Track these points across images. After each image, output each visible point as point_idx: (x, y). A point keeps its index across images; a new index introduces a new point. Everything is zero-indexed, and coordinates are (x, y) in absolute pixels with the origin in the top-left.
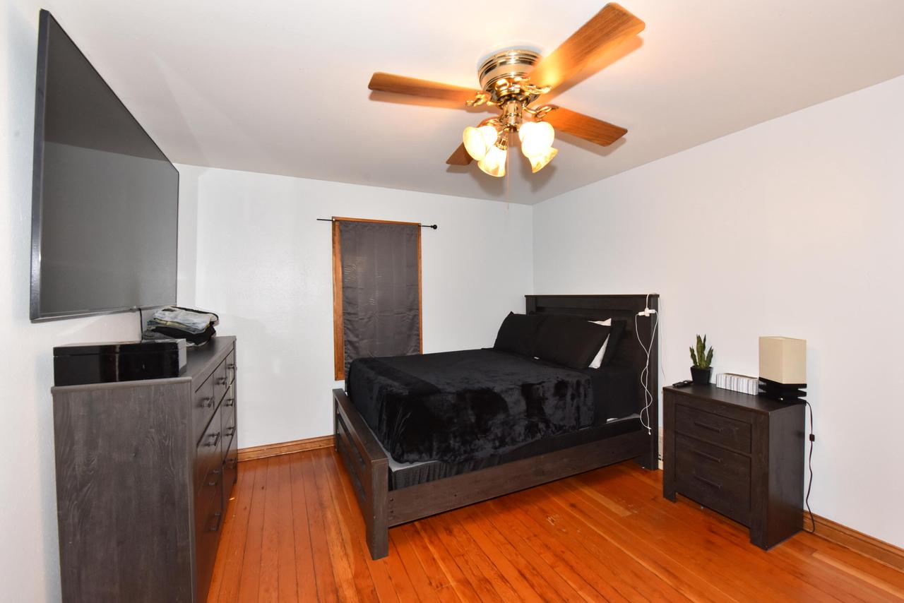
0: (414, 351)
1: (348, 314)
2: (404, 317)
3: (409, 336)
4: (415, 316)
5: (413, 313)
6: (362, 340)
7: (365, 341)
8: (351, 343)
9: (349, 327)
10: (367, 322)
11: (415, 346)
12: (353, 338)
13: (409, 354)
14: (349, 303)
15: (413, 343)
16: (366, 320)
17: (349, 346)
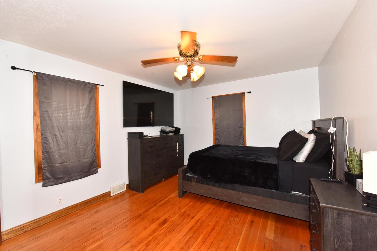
0: (242, 145)
1: (217, 129)
2: (237, 130)
3: (240, 138)
4: (242, 130)
5: (241, 129)
6: (220, 138)
7: (223, 139)
8: (218, 139)
9: (217, 133)
10: (223, 132)
11: (243, 143)
12: (218, 138)
13: (240, 146)
14: (217, 125)
15: (241, 141)
16: (223, 131)
17: (217, 140)
